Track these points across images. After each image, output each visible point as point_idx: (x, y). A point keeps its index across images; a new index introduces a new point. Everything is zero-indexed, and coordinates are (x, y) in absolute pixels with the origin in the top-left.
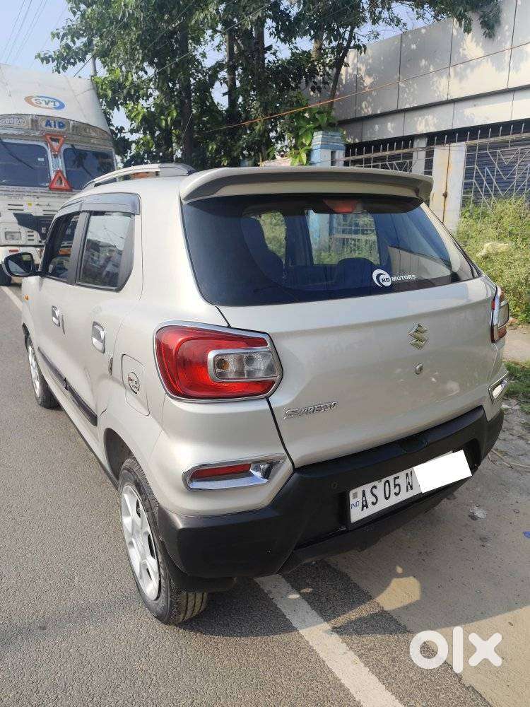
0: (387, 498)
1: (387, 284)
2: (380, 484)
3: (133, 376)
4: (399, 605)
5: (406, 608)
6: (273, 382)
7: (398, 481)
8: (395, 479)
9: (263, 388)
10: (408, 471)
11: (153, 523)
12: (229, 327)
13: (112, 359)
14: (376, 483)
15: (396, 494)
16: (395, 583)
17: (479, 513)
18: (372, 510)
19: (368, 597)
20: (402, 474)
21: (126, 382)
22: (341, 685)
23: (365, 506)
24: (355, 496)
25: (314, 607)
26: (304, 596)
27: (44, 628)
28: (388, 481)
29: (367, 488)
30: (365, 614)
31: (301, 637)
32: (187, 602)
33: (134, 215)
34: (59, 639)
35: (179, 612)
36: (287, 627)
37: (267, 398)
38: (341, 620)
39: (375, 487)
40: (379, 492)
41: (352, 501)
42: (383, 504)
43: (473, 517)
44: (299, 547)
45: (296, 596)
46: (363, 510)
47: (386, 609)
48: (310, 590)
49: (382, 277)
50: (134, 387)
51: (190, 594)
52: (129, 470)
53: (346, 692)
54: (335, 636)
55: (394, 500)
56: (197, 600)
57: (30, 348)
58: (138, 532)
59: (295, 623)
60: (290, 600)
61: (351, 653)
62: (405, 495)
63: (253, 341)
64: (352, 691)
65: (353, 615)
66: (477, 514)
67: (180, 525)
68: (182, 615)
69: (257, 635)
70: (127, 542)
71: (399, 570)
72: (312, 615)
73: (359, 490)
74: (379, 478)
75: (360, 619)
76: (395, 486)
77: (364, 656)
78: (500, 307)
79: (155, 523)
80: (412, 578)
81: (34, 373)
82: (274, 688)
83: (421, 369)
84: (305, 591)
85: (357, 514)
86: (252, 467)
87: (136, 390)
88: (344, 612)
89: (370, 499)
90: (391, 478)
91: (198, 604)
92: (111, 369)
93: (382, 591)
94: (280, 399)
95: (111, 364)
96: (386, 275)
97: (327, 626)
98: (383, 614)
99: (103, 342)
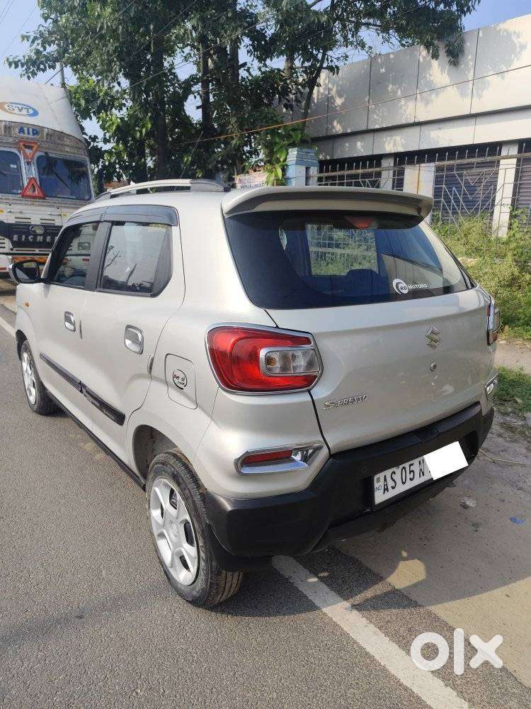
0: (404, 483)
1: (405, 292)
2: (398, 471)
3: (179, 374)
4: (408, 584)
5: (415, 585)
6: (316, 377)
7: (412, 468)
8: (410, 466)
9: (307, 382)
10: (420, 459)
11: (193, 510)
12: (277, 327)
13: (153, 359)
14: (394, 469)
15: (411, 479)
16: (402, 565)
17: (470, 503)
18: (392, 494)
19: (379, 578)
20: (416, 462)
21: (170, 379)
22: (367, 653)
23: (386, 489)
24: (378, 480)
25: (332, 589)
26: (321, 579)
27: (81, 617)
28: (404, 468)
29: (388, 473)
30: (379, 592)
31: (325, 614)
32: (225, 583)
33: (171, 226)
34: (97, 626)
35: (217, 593)
36: (312, 607)
37: (309, 391)
38: (358, 599)
39: (394, 473)
40: (397, 477)
41: (376, 485)
42: (401, 489)
43: (465, 507)
44: (332, 526)
45: (315, 580)
46: (384, 493)
47: (397, 588)
48: (326, 574)
49: (399, 285)
50: (179, 384)
51: (229, 574)
52: (163, 464)
53: (372, 659)
54: (355, 612)
55: (409, 485)
56: (234, 581)
57: (25, 355)
58: (172, 522)
59: (317, 602)
60: (310, 584)
61: (372, 627)
62: (418, 481)
63: (297, 339)
64: (377, 657)
65: (369, 593)
66: (468, 503)
67: (229, 508)
68: (219, 597)
69: (284, 615)
70: (156, 533)
71: (405, 554)
72: (332, 595)
73: (381, 475)
74: (397, 465)
75: (375, 597)
76: (410, 472)
77: (383, 627)
78: (495, 314)
79: (196, 510)
80: (417, 560)
81: (29, 379)
82: (306, 658)
83: (435, 366)
84: (322, 575)
85: (380, 497)
86: (293, 453)
87: (182, 386)
88: (360, 592)
89: (390, 484)
90: (406, 465)
91: (234, 585)
92: (151, 368)
93: (392, 572)
94: (321, 392)
95: (152, 363)
96: (403, 284)
97: (347, 604)
98: (395, 592)
99: (141, 344)
